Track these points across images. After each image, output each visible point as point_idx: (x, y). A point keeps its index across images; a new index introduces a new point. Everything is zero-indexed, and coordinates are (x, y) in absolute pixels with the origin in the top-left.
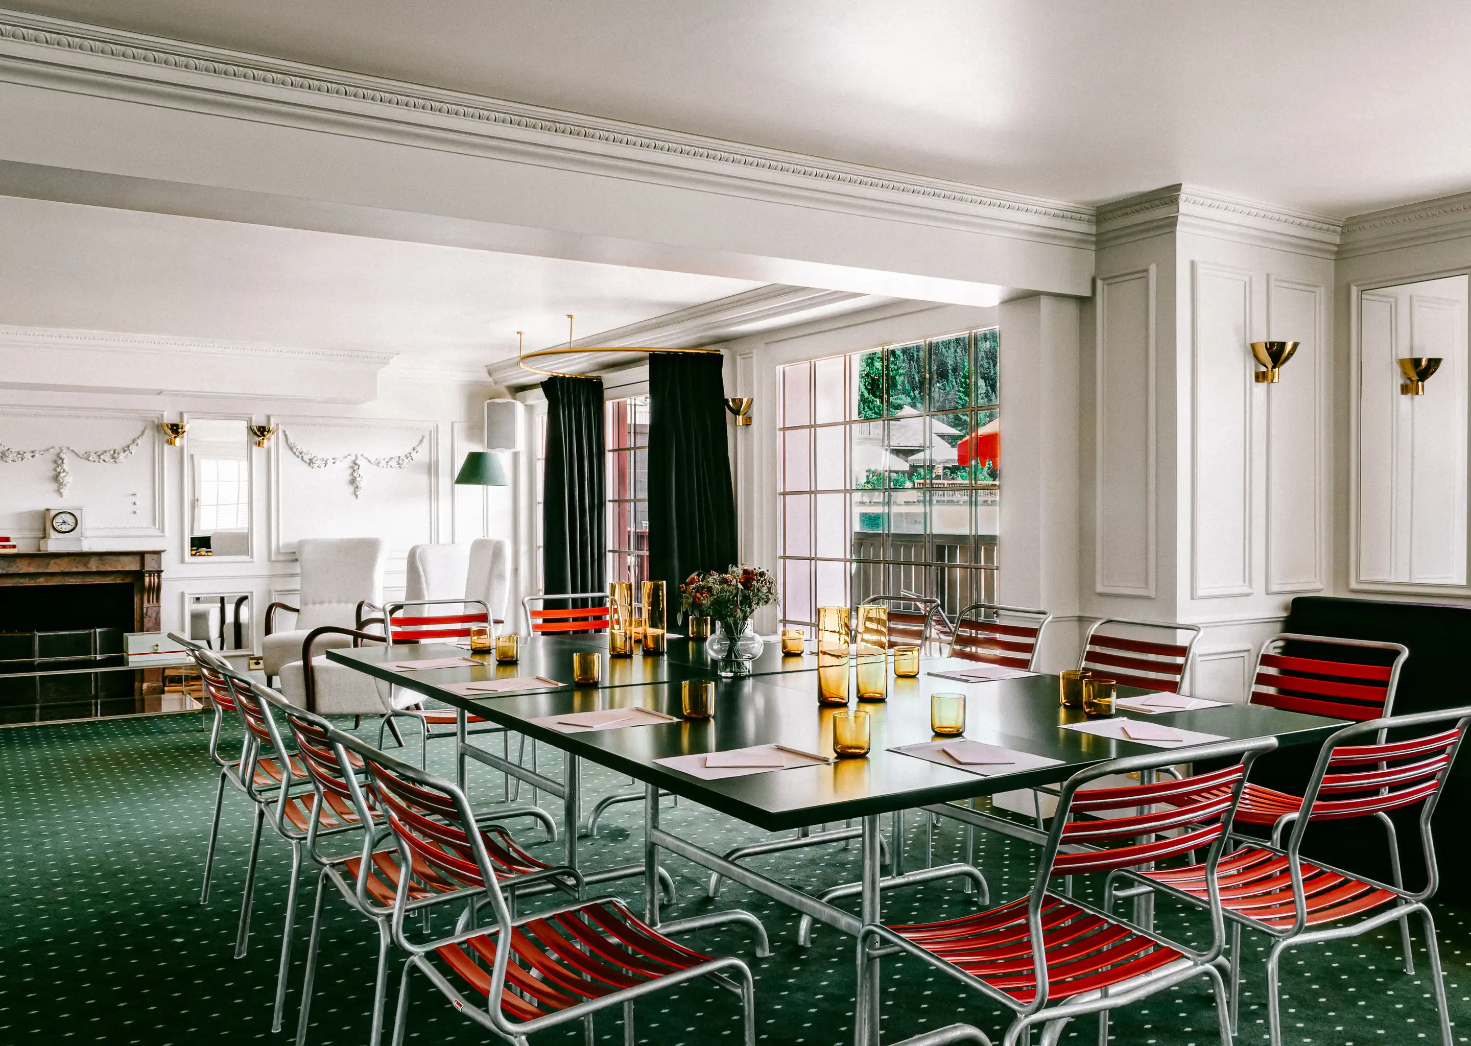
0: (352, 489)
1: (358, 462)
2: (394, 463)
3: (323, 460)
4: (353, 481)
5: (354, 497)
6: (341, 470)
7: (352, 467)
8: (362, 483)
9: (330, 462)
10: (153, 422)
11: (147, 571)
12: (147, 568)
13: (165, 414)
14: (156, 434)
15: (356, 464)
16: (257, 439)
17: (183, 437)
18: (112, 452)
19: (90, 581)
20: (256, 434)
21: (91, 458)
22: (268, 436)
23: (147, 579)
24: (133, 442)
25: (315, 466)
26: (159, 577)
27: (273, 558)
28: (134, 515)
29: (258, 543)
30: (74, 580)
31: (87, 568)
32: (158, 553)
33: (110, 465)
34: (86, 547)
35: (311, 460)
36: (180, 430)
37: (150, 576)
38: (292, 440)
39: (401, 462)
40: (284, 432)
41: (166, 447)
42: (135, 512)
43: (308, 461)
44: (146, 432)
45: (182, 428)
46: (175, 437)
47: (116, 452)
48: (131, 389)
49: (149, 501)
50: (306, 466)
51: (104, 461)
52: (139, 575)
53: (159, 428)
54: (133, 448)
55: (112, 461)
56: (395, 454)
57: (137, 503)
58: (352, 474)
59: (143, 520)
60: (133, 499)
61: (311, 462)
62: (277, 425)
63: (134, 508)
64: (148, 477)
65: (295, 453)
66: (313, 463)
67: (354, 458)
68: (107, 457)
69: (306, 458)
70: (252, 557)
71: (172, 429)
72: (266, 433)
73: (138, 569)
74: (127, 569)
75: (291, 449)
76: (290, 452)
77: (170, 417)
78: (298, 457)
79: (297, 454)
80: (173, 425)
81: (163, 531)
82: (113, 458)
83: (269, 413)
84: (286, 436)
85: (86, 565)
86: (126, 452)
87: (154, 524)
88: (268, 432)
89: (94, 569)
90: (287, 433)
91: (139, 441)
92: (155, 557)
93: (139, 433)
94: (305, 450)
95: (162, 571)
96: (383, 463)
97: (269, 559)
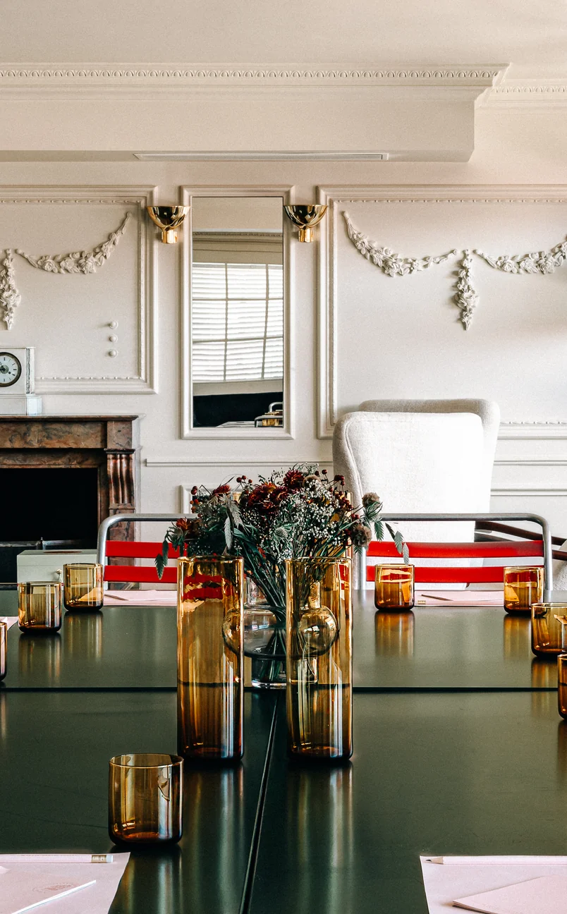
0: (456, 312)
1: (466, 263)
2: (530, 264)
3: (406, 261)
4: (457, 299)
5: (459, 326)
6: (438, 280)
7: (456, 273)
8: (474, 301)
9: (419, 265)
10: (138, 204)
11: (110, 450)
12: (110, 446)
13: (156, 191)
14: (143, 226)
15: (463, 268)
16: (295, 229)
17: (181, 227)
18: (77, 256)
19: (34, 463)
20: (294, 221)
21: (46, 267)
22: (313, 221)
23: (111, 464)
24: (109, 239)
25: (394, 271)
26: (129, 460)
27: (322, 434)
28: (109, 357)
29: (297, 405)
30: (11, 462)
31: (26, 443)
32: (127, 420)
33: (75, 278)
34: (33, 408)
35: (385, 262)
36: (174, 216)
37: (115, 458)
38: (355, 229)
39: (542, 261)
40: (342, 213)
41: (156, 245)
42: (110, 354)
43: (381, 264)
44: (127, 222)
45: (177, 212)
46: (168, 229)
47: (84, 256)
48: (91, 152)
49: (131, 334)
50: (378, 272)
51: (67, 270)
52: (100, 455)
53: (144, 215)
54: (109, 249)
55: (78, 270)
56: (533, 248)
57: (114, 338)
58: (455, 286)
59: (122, 366)
60: (107, 331)
61: (385, 267)
62: (331, 202)
63: (109, 346)
64: (131, 296)
65: (360, 251)
66: (390, 267)
67: (459, 255)
68: (70, 264)
69: (379, 259)
70: (288, 431)
71: (161, 216)
72: (308, 217)
73: (99, 446)
74: (83, 445)
75: (353, 242)
76: (354, 251)
77: (161, 196)
78: (365, 256)
79: (364, 252)
80: (162, 209)
81: (151, 385)
82: (79, 265)
83: (318, 182)
84: (345, 221)
85: (24, 437)
86: (98, 256)
87: (139, 374)
88: (311, 215)
89: (36, 445)
90: (347, 215)
91: (117, 238)
92: (121, 426)
93: (118, 225)
94: (375, 245)
95: (133, 451)
96: (511, 265)
97: (317, 436)
